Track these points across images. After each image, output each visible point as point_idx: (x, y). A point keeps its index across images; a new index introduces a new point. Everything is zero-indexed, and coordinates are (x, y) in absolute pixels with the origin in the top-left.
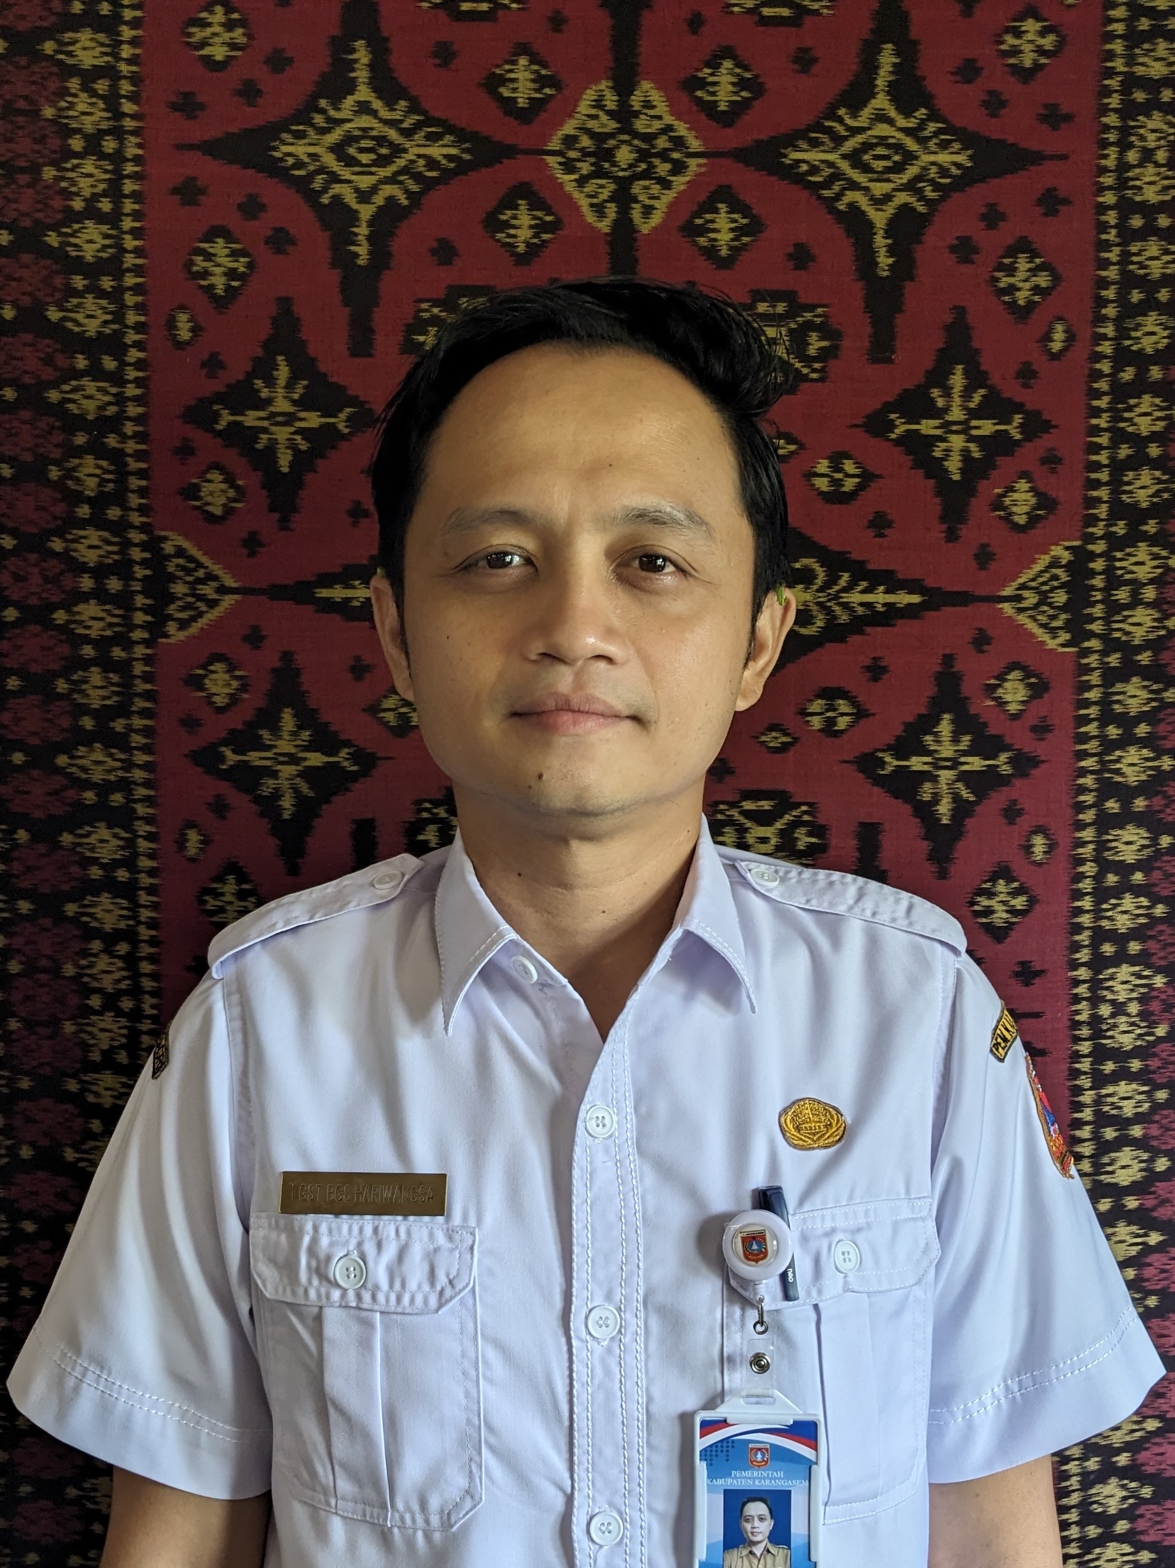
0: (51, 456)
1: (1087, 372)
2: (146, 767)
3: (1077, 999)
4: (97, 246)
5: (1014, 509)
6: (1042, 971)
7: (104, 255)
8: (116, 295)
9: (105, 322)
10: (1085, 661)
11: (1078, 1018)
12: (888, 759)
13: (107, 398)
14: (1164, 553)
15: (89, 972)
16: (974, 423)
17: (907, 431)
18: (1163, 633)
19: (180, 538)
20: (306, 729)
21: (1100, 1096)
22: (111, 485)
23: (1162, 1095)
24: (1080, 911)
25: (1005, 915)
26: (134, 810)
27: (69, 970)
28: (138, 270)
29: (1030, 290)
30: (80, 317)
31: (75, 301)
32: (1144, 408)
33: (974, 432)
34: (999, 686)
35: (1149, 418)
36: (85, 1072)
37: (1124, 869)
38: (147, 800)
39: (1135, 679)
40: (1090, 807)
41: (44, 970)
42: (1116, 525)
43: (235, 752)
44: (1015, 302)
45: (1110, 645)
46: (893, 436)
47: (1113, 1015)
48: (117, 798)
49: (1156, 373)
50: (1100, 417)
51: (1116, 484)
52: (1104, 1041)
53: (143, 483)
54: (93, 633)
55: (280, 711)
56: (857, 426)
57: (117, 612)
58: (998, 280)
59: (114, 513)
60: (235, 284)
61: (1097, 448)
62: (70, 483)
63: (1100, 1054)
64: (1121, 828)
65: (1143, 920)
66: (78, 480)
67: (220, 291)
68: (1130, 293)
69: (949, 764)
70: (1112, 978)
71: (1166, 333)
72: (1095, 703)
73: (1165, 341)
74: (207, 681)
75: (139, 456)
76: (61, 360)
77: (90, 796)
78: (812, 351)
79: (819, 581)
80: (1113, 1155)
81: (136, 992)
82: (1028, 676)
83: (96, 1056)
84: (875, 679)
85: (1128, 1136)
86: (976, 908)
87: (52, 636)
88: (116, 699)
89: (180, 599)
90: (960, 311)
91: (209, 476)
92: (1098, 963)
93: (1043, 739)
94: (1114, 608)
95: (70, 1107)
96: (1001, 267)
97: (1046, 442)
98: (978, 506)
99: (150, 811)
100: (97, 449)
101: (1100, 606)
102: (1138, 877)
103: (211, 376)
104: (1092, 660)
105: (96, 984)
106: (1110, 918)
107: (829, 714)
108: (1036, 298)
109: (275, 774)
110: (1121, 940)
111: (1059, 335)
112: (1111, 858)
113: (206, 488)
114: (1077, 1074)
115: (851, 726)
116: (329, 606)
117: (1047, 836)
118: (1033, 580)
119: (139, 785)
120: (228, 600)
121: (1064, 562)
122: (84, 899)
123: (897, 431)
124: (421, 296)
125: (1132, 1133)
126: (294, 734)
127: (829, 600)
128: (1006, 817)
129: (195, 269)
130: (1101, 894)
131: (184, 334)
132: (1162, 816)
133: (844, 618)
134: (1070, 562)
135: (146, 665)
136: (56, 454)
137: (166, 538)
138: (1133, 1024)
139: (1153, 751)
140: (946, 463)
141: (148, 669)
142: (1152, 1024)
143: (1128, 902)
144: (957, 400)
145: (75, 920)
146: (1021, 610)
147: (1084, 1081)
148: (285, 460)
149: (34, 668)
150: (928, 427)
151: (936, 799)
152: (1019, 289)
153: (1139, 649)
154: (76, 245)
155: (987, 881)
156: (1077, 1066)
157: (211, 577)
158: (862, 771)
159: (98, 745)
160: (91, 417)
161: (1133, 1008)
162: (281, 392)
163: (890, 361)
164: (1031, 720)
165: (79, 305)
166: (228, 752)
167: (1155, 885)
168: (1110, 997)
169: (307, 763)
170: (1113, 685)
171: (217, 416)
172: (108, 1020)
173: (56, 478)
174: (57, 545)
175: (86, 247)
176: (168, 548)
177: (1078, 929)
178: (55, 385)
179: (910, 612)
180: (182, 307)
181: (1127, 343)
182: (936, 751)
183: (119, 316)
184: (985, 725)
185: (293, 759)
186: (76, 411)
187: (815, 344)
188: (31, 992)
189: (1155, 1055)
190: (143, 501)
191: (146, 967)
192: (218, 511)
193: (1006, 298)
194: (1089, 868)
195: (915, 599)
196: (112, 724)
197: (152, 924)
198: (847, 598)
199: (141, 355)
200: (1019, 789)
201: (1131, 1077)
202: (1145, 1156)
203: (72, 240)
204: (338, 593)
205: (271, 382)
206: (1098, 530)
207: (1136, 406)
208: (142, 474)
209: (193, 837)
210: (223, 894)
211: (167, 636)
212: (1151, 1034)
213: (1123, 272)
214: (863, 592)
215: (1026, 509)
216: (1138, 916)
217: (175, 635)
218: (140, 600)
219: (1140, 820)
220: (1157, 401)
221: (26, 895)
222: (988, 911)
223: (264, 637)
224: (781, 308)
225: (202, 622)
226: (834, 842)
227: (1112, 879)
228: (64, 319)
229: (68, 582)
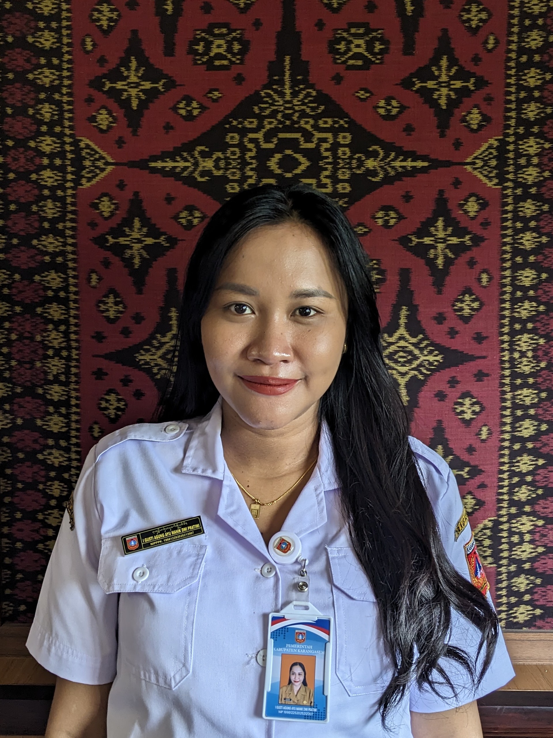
0: (29, 103)
1: (504, 58)
2: (72, 245)
3: (503, 350)
4: (51, 8)
5: (471, 122)
6: (487, 337)
7: (53, 12)
8: (58, 30)
9: (53, 43)
10: (505, 192)
11: (503, 359)
12: (413, 239)
13: (54, 77)
14: (542, 142)
15: (47, 339)
16: (452, 82)
17: (421, 86)
18: (542, 179)
19: (88, 140)
20: (145, 227)
21: (514, 395)
22: (56, 117)
23: (544, 395)
24: (504, 309)
25: (469, 311)
26: (67, 265)
27: (39, 338)
28: (68, 19)
29: (478, 20)
30: (42, 40)
31: (40, 33)
32: (532, 74)
33: (452, 87)
34: (465, 204)
35: (534, 79)
36: (46, 384)
37: (525, 289)
38: (74, 260)
39: (529, 200)
40: (508, 260)
41: (27, 338)
42: (519, 129)
43: (113, 238)
44: (470, 26)
45: (517, 184)
46: (414, 89)
47: (520, 357)
48: (60, 259)
49: (537, 58)
50: (511, 79)
51: (519, 110)
52: (516, 370)
53: (71, 115)
54: (49, 184)
55: (134, 219)
56: (397, 84)
57: (59, 174)
58: (462, 16)
59: (58, 129)
60: (112, 24)
61: (510, 93)
62: (38, 116)
63: (514, 376)
64: (523, 270)
65: (534, 313)
66: (41, 114)
67: (105, 27)
68: (524, 21)
69: (442, 241)
70: (519, 340)
71: (542, 39)
72: (510, 212)
73: (541, 43)
74: (100, 205)
75: (69, 103)
76: (34, 61)
77: (47, 258)
78: (376, 50)
79: (381, 156)
80: (521, 423)
81: (69, 348)
82: (478, 200)
83: (51, 377)
84: (407, 201)
85: (528, 414)
86: (456, 308)
87: (30, 186)
88: (59, 214)
89: (88, 168)
90: (445, 31)
91: (101, 112)
92: (513, 333)
93: (486, 229)
94: (518, 167)
95: (39, 401)
96: (464, 10)
97: (486, 90)
98: (454, 121)
99: (75, 265)
100: (50, 100)
101: (512, 167)
102: (531, 293)
103: (102, 66)
104: (509, 192)
105: (50, 345)
106: (519, 312)
107: (386, 218)
108: (481, 24)
109: (131, 248)
110: (523, 322)
111: (491, 40)
112: (519, 284)
113: (100, 117)
114: (504, 385)
115: (396, 223)
116: (154, 170)
117: (488, 274)
118: (480, 155)
119: (69, 253)
120: (110, 168)
121: (495, 146)
122: (45, 305)
123: (416, 86)
124: (196, 28)
125: (529, 412)
126: (140, 229)
127: (385, 165)
128: (469, 265)
129: (94, 18)
130: (514, 301)
131: (89, 47)
132: (542, 264)
133: (392, 173)
134: (498, 146)
135: (72, 198)
136: (32, 103)
137: (81, 140)
138: (530, 361)
139: (538, 234)
140: (439, 101)
141: (73, 200)
142: (539, 362)
143: (527, 304)
144: (444, 72)
145: (41, 315)
146: (475, 169)
147: (507, 389)
148: (135, 104)
149: (22, 200)
150: (430, 84)
151: (436, 257)
152: (473, 20)
153: (531, 186)
154: (40, 8)
155: (460, 295)
156: (503, 381)
157: (102, 158)
158: (401, 244)
159: (51, 235)
160: (47, 86)
161: (530, 354)
162: (133, 73)
163: (412, 54)
164: (480, 220)
165: (42, 35)
166: (110, 238)
167: (540, 296)
168: (519, 349)
169: (146, 243)
170: (519, 203)
171: (104, 84)
172: (56, 361)
173: (31, 114)
174: (32, 144)
175: (45, 8)
176: (82, 145)
177: (503, 317)
178: (31, 71)
179: (423, 170)
180: (88, 35)
181: (523, 44)
182: (436, 235)
183: (59, 40)
184: (459, 222)
185: (139, 241)
186: (41, 83)
187: (378, 47)
188: (21, 348)
189: (540, 376)
190: (71, 124)
191: (73, 337)
192: (104, 128)
193: (467, 25)
194: (508, 289)
195: (426, 164)
196: (57, 226)
197: (76, 317)
198: (394, 164)
199: (70, 57)
200: (475, 252)
201: (529, 386)
202: (536, 423)
203: (39, 6)
204: (159, 164)
205: (128, 69)
206: (511, 131)
207: (528, 73)
208: (70, 111)
209: (94, 276)
210: (108, 303)
211: (82, 185)
212: (539, 366)
213: (521, 11)
214: (401, 161)
215: (477, 122)
216: (532, 311)
217: (86, 184)
218: (69, 169)
219: (532, 266)
220: (538, 71)
221: (18, 304)
222: (461, 309)
223: (126, 185)
224: (361, 31)
225: (97, 179)
226: (388, 277)
227: (519, 294)
228: (35, 41)
229: (37, 161)
